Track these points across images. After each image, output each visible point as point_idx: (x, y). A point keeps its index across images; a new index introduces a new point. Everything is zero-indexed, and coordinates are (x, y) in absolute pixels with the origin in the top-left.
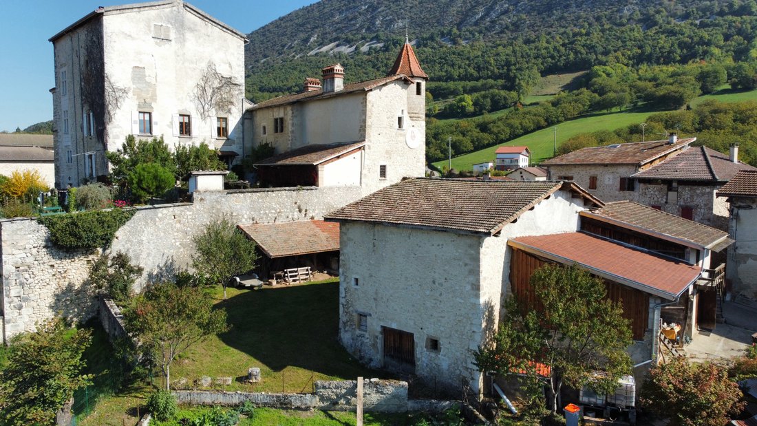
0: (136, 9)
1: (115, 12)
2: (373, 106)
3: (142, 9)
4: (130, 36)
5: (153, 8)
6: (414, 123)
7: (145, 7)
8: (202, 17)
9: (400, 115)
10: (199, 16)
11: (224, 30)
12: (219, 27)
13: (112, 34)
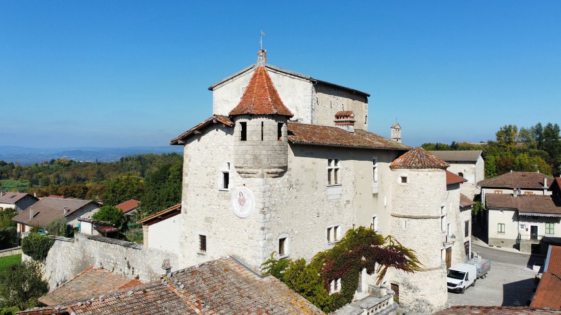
0: (231, 80)
1: (219, 86)
2: (190, 160)
3: (234, 79)
4: (227, 101)
5: (241, 75)
6: (245, 181)
7: (236, 76)
8: (275, 71)
9: (226, 170)
10: (273, 70)
11: (292, 77)
12: (288, 75)
13: (217, 102)
